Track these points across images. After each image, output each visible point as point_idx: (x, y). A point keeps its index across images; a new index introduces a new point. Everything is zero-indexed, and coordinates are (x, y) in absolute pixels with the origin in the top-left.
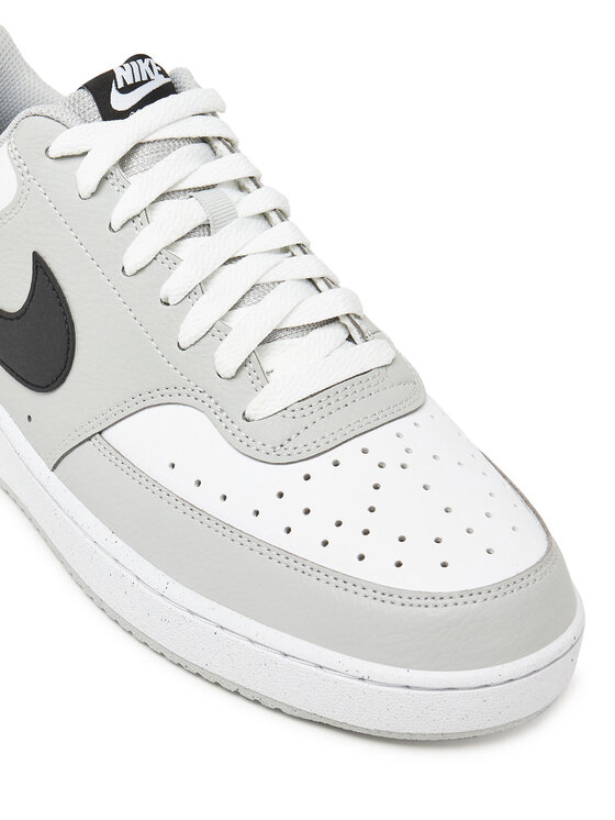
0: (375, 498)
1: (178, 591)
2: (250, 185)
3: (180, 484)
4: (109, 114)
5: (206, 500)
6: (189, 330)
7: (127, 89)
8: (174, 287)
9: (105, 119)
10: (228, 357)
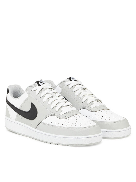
0: (76, 120)
1: (54, 135)
2: (57, 93)
3: (53, 124)
4: (39, 85)
5: (56, 125)
6: (52, 107)
7: (41, 83)
8: (49, 103)
9: (39, 86)
10: (57, 109)
